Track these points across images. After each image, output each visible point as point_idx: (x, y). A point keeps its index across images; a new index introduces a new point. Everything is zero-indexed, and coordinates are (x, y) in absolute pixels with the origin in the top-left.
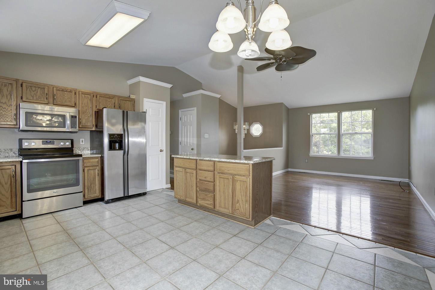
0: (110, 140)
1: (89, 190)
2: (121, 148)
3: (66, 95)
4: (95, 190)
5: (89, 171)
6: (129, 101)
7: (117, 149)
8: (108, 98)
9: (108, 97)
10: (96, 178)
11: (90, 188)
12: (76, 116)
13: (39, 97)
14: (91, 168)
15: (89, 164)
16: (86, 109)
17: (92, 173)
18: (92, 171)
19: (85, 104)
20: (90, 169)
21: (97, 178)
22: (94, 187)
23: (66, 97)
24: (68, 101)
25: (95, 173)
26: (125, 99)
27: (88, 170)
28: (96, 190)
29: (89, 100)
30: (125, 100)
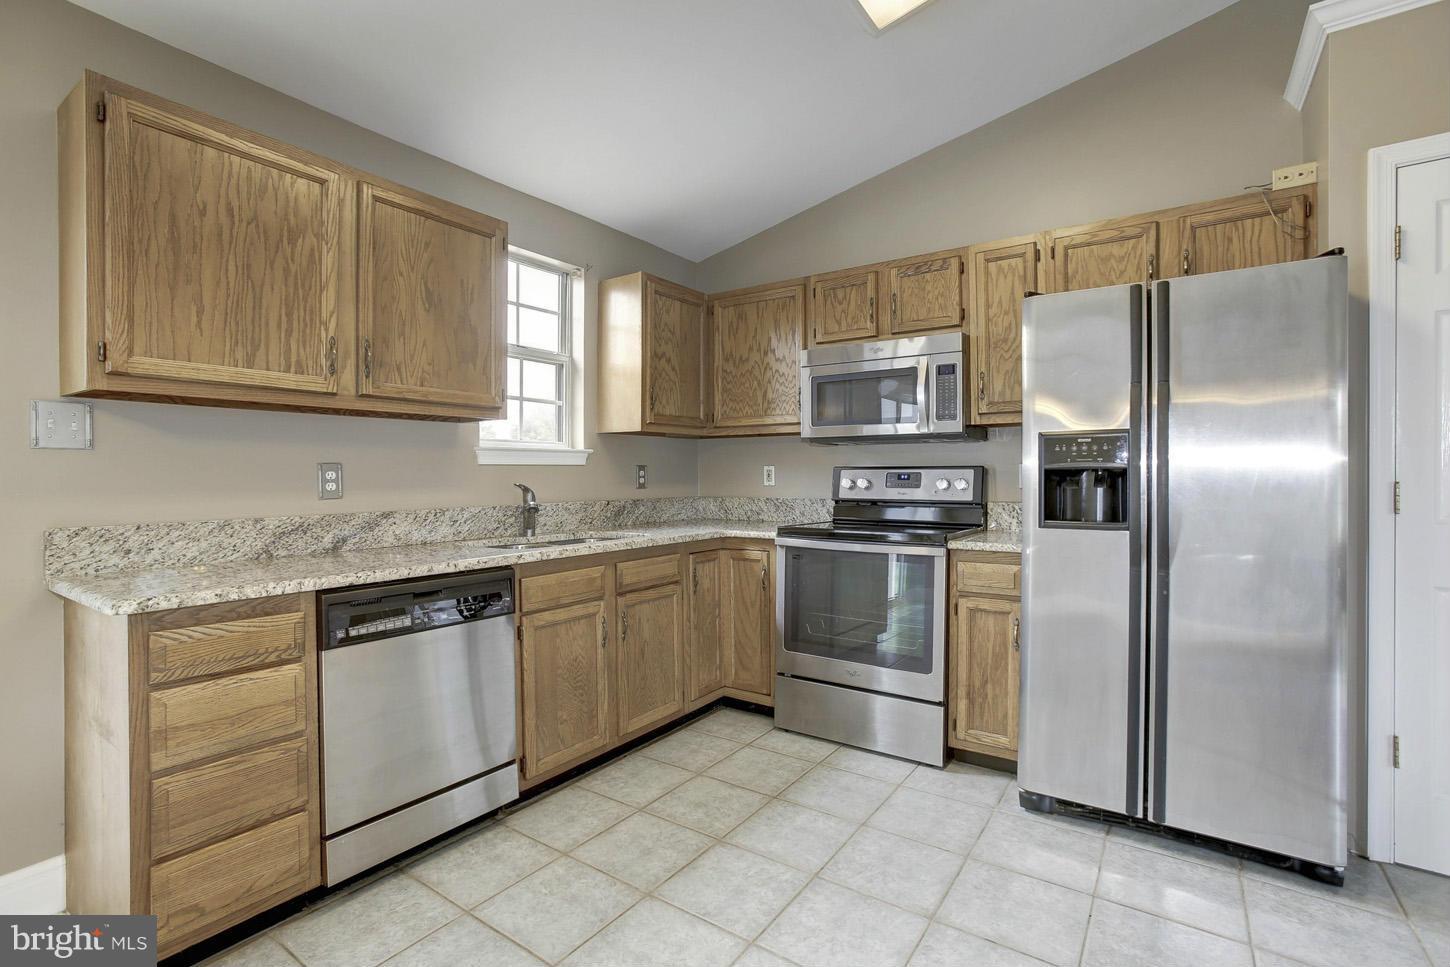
0: (1049, 467)
1: (977, 709)
2: (1116, 515)
3: (929, 287)
4: (1000, 716)
5: (978, 615)
6: (1261, 215)
7: (1100, 516)
8: (1111, 241)
9: (1114, 233)
10: (1007, 658)
11: (980, 700)
12: (953, 366)
13: (853, 318)
14: (985, 604)
15: (980, 583)
16: (1006, 324)
17: (992, 629)
18: (991, 621)
19: (1000, 302)
20: (981, 610)
21: (1013, 658)
22: (995, 697)
23: (929, 292)
24: (937, 307)
25: (1004, 634)
26: (1228, 214)
27: (973, 612)
28: (1005, 716)
29: (1016, 278)
30: (1225, 221)
